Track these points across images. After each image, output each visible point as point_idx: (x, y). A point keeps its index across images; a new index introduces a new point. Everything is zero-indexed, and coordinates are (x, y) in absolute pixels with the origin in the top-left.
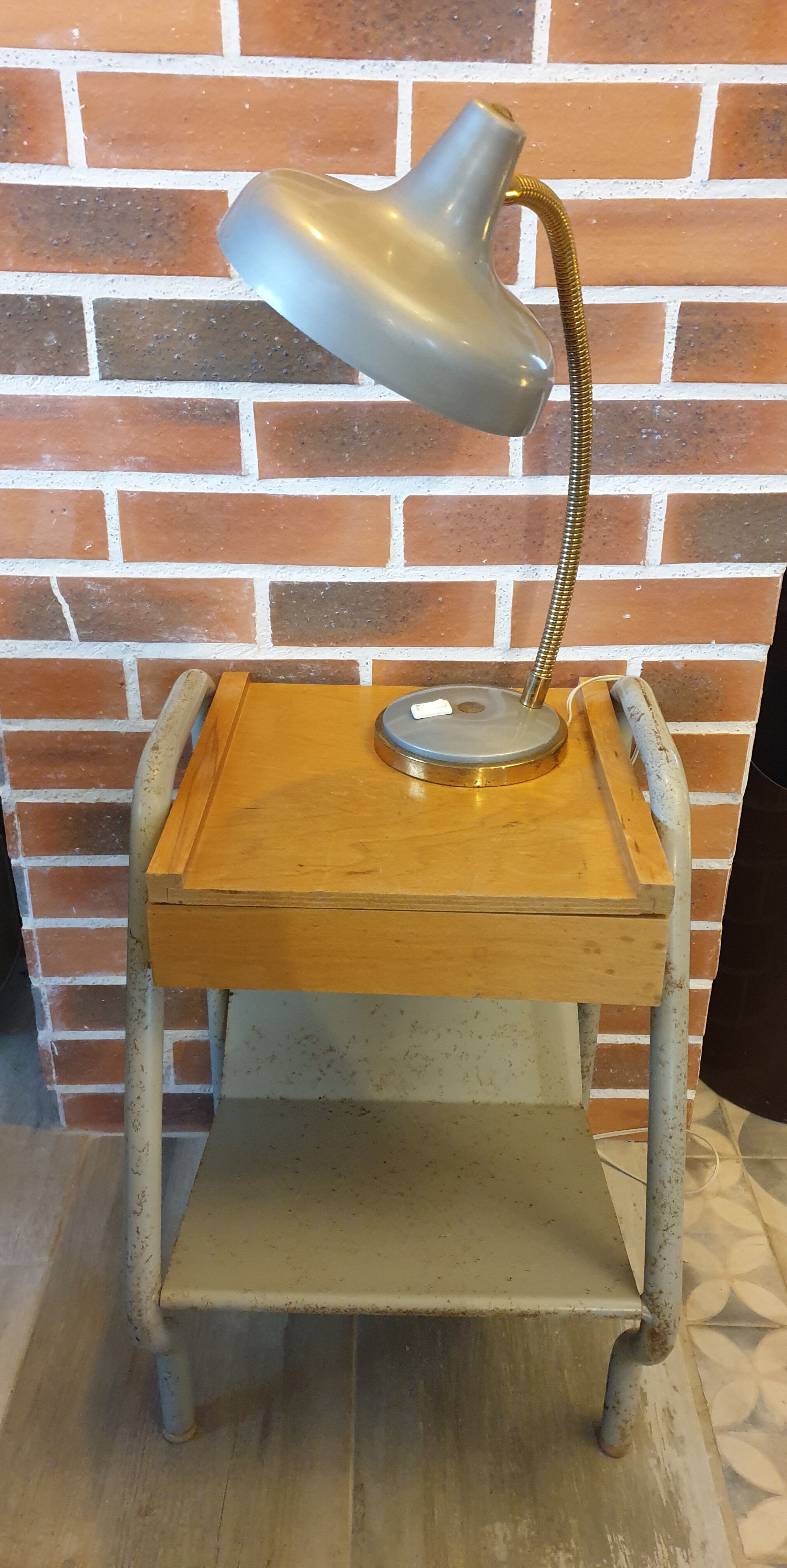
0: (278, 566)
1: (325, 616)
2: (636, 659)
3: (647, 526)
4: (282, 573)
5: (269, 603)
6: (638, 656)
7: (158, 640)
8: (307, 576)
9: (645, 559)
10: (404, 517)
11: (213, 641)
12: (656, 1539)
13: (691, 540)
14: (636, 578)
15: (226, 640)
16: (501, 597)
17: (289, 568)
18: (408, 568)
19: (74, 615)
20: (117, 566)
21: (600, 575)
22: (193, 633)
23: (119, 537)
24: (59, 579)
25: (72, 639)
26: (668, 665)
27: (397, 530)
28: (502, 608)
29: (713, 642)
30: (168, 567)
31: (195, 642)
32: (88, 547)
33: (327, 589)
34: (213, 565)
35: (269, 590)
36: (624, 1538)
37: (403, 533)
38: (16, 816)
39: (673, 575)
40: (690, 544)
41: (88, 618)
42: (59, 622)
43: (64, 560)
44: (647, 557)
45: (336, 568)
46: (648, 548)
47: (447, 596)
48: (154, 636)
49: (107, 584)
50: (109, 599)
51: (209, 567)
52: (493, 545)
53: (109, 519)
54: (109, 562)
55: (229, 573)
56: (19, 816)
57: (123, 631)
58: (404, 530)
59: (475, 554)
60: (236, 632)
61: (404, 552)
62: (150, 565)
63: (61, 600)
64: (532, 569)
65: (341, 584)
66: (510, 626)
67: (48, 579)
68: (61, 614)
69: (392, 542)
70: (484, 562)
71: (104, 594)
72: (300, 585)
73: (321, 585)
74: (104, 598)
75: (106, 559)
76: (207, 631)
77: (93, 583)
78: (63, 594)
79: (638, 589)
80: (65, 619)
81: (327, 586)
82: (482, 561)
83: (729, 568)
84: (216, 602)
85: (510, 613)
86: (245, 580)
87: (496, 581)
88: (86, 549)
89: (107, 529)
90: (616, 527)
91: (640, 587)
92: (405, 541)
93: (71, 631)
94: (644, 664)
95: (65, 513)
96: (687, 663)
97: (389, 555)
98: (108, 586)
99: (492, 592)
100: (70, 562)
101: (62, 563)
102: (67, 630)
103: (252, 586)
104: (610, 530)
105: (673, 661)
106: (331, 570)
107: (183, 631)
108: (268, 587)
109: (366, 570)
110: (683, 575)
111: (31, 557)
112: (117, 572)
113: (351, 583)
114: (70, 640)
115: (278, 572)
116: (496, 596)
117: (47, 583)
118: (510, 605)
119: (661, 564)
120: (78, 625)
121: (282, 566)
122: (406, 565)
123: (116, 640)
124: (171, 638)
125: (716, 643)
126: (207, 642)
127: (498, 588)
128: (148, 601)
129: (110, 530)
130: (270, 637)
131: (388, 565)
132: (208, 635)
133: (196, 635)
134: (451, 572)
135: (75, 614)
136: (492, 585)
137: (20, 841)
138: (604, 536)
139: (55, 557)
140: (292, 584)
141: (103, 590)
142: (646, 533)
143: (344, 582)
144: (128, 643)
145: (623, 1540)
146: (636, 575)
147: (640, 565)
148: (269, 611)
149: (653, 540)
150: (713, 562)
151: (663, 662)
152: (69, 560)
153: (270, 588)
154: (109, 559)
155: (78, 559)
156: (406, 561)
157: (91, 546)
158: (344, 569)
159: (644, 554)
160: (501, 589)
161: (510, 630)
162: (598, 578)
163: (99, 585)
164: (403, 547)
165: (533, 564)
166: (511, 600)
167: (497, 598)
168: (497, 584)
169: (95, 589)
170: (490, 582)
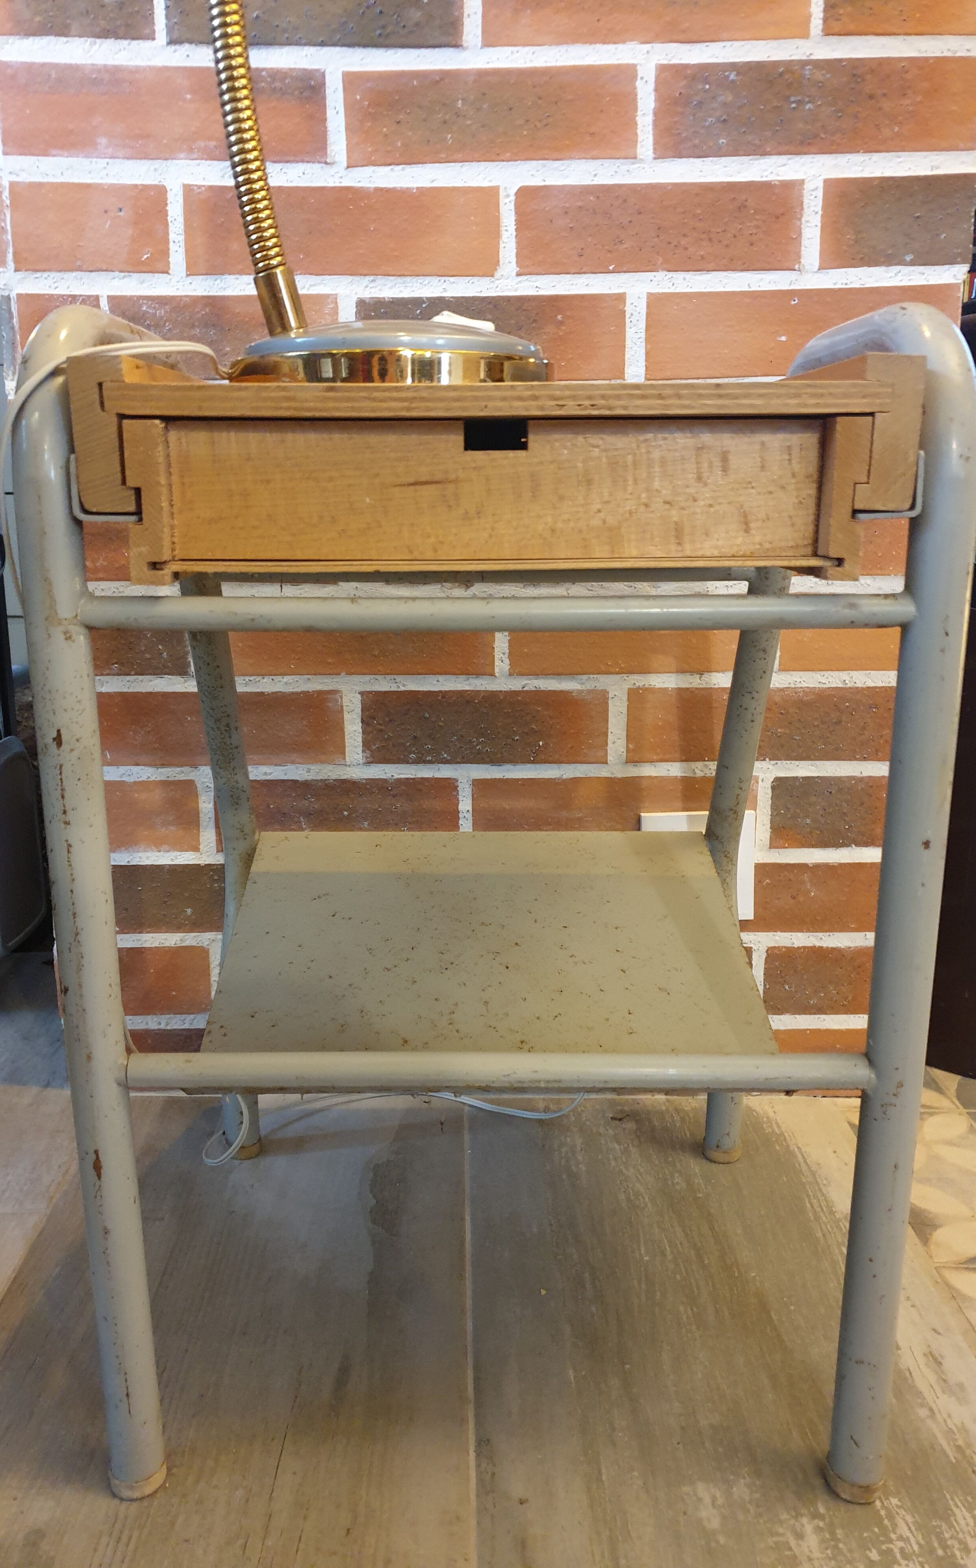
0: (367, 278)
3: (800, 219)
4: (372, 287)
8: (401, 292)
9: (800, 262)
10: (516, 213)
12: (951, 1502)
13: (853, 237)
14: (791, 287)
16: (632, 314)
17: (380, 280)
18: (520, 278)
20: (178, 282)
21: (748, 285)
23: (182, 244)
24: (111, 298)
27: (507, 230)
28: (634, 329)
30: (238, 282)
32: (145, 257)
33: (424, 306)
35: (355, 310)
36: (899, 1500)
37: (514, 234)
39: (833, 284)
40: (852, 242)
43: (117, 273)
44: (802, 261)
45: (435, 280)
46: (803, 248)
47: (568, 313)
49: (166, 304)
50: (167, 324)
52: (622, 247)
53: (171, 222)
54: (169, 277)
55: (308, 289)
58: (516, 230)
59: (599, 258)
61: (516, 257)
62: (216, 280)
64: (667, 277)
65: (441, 300)
66: (644, 351)
67: (97, 297)
69: (502, 246)
70: (611, 268)
71: (161, 318)
72: (392, 302)
73: (417, 302)
74: (162, 323)
75: (166, 272)
77: (150, 303)
79: (793, 303)
81: (425, 303)
82: (608, 268)
83: (900, 274)
85: (643, 335)
86: (327, 296)
87: (625, 293)
88: (143, 259)
89: (168, 235)
90: (764, 221)
91: (796, 299)
92: (518, 243)
95: (121, 214)
97: (498, 261)
98: (167, 307)
99: (621, 307)
100: (124, 277)
101: (114, 278)
103: (336, 303)
104: (757, 227)
106: (428, 283)
108: (355, 305)
109: (471, 282)
110: (846, 284)
111: (79, 269)
112: (178, 289)
113: (453, 297)
115: (366, 287)
116: (626, 313)
117: (95, 303)
118: (642, 325)
119: (819, 269)
121: (372, 278)
122: (518, 275)
127: (628, 302)
128: (213, 325)
129: (172, 236)
131: (498, 274)
134: (571, 282)
136: (621, 298)
138: (751, 234)
139: (106, 270)
140: (383, 300)
141: (161, 312)
142: (800, 229)
143: (445, 298)
145: (899, 1503)
146: (790, 284)
147: (794, 270)
149: (809, 239)
150: (880, 266)
152: (123, 274)
153: (356, 307)
154: (170, 272)
155: (134, 272)
156: (518, 269)
157: (149, 255)
158: (445, 281)
159: (798, 256)
160: (632, 304)
161: (644, 358)
162: (745, 288)
163: (157, 306)
164: (515, 251)
165: (669, 271)
166: (644, 318)
167: (627, 316)
168: (627, 296)
169: (151, 311)
170: (619, 294)
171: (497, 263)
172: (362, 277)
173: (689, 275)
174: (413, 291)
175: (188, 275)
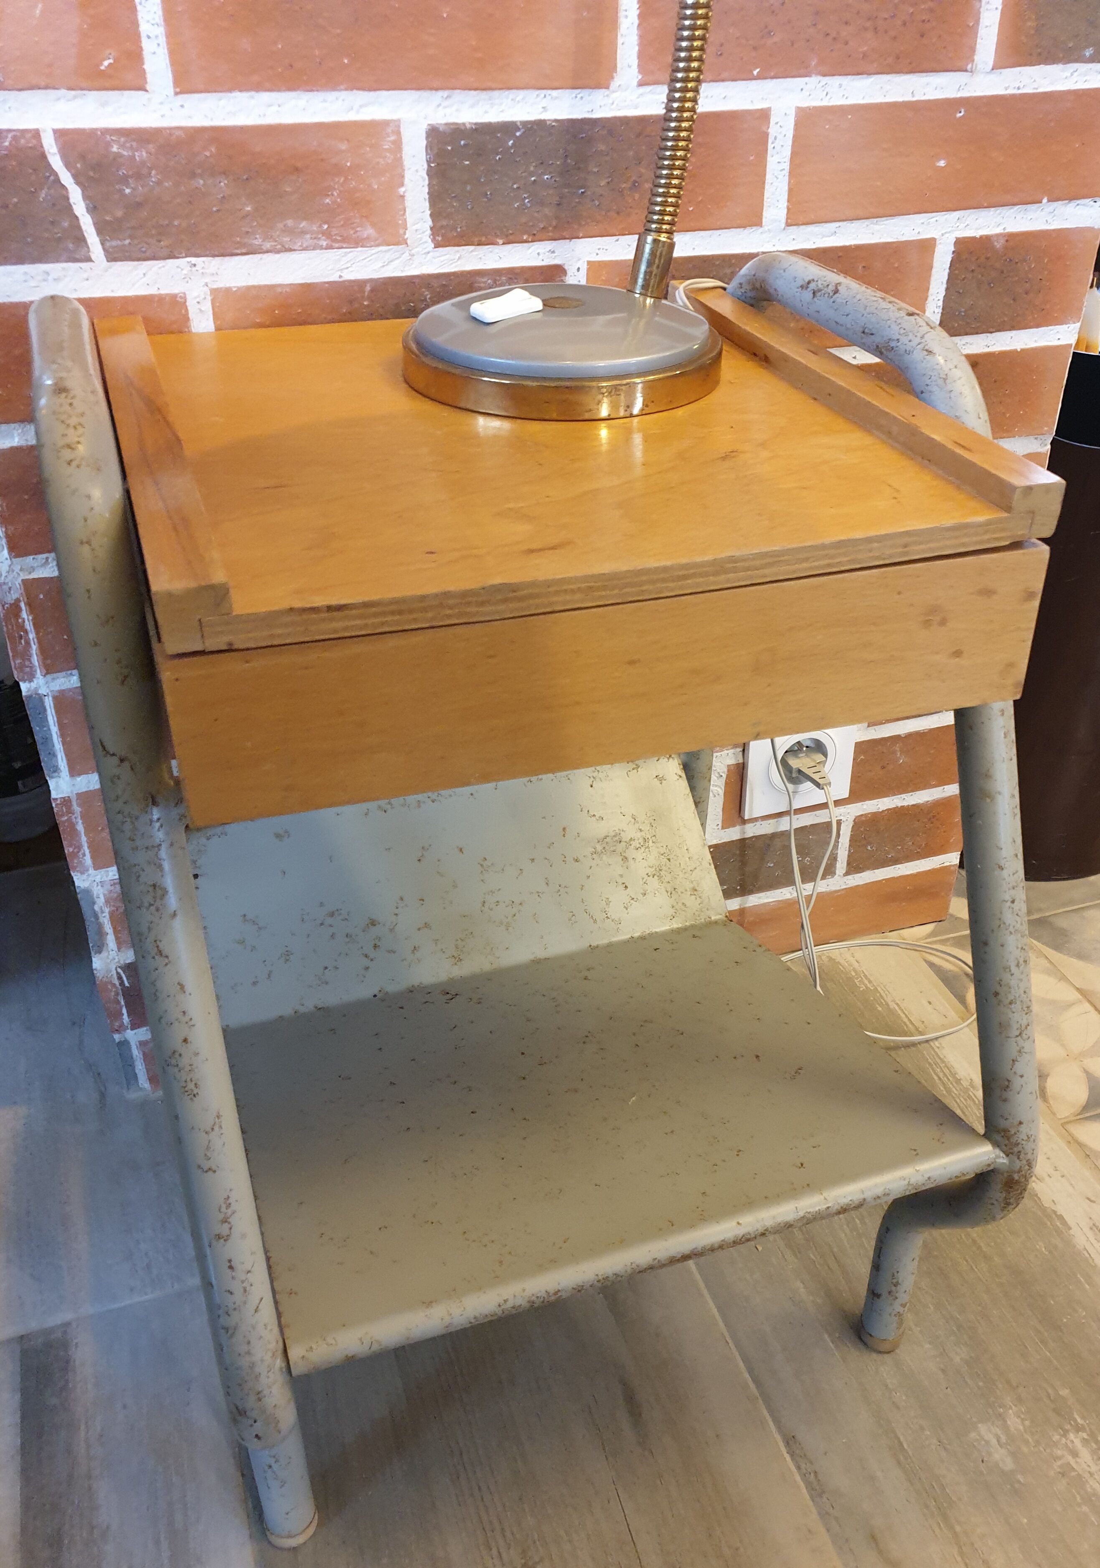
0: (440, 93)
1: (515, 186)
2: (947, 235)
4: (445, 107)
5: (426, 166)
6: (950, 229)
7: (244, 251)
8: (486, 112)
9: (973, 61)
11: (337, 245)
13: (1035, 24)
14: (959, 95)
15: (358, 243)
16: (775, 138)
17: (458, 95)
18: (642, 90)
19: (93, 210)
20: (161, 103)
21: (912, 93)
22: (303, 232)
23: (163, 40)
24: (60, 134)
25: (93, 257)
26: (985, 242)
27: (628, 17)
28: (777, 158)
29: (1045, 200)
30: (254, 101)
31: (306, 249)
32: (106, 63)
33: (518, 134)
34: (332, 96)
35: (425, 142)
37: (636, 22)
38: (22, 605)
39: (1006, 89)
40: (1032, 32)
41: (119, 213)
42: (66, 224)
43: (63, 92)
44: (976, 58)
45: (532, 94)
46: (979, 40)
48: (238, 243)
49: (148, 141)
50: (153, 172)
51: (325, 101)
52: (770, 42)
54: (148, 96)
55: (358, 112)
56: (29, 604)
57: (183, 237)
58: (640, 16)
59: (742, 59)
60: (373, 225)
61: (638, 58)
62: (220, 100)
63: (66, 178)
64: (821, 84)
65: (540, 124)
66: (786, 188)
67: (36, 134)
68: (69, 208)
69: (620, 40)
70: (755, 73)
71: (143, 163)
72: (476, 129)
73: (508, 128)
74: (144, 171)
75: (142, 88)
76: (326, 227)
77: (122, 139)
78: (68, 165)
79: (959, 115)
80: (77, 217)
81: (519, 129)
82: (751, 72)
83: (1076, 74)
84: (338, 170)
85: (787, 166)
86: (385, 123)
87: (769, 109)
88: (102, 68)
89: (138, 26)
91: (963, 111)
92: (641, 37)
93: (89, 241)
94: (959, 242)
96: (1011, 238)
97: (615, 66)
98: (151, 146)
99: (764, 129)
100: (75, 97)
101: (58, 99)
102: (81, 240)
103: (398, 133)
104: (931, 10)
105: (992, 236)
106: (523, 99)
107: (287, 231)
108: (424, 135)
109: (579, 96)
110: (1019, 88)
112: (163, 116)
113: (556, 121)
114: (89, 260)
115: (439, 106)
116: (770, 136)
117: (34, 142)
118: (787, 152)
119: (993, 69)
120: (100, 229)
121: (446, 93)
122: (641, 84)
123: (172, 256)
124: (268, 245)
125: (1049, 201)
126: (326, 249)
127: (773, 120)
128: (224, 173)
129: (144, 28)
130: (429, 232)
131: (614, 85)
132: (327, 235)
133: (308, 236)
134: (706, 94)
135: (95, 207)
136: (764, 115)
137: (34, 648)
138: (924, 21)
139: (46, 87)
140: (463, 128)
141: (141, 155)
142: (979, 13)
143: (544, 121)
144: (193, 260)
146: (959, 90)
147: (966, 71)
148: (427, 182)
149: (987, 27)
150: (1057, 64)
151: (981, 237)
152: (73, 92)
153: (427, 138)
154: (148, 87)
155: (90, 90)
156: (640, 77)
157: (111, 61)
158: (545, 96)
159: (973, 50)
160: (777, 123)
161: (786, 197)
162: (908, 98)
163: (134, 144)
164: (637, 48)
165: (824, 75)
166: (790, 143)
167: (770, 141)
168: (772, 113)
169: (125, 153)
170: (762, 110)
171: (614, 68)
172: (434, 92)
173: (845, 81)
174: (502, 111)
175: (176, 94)
